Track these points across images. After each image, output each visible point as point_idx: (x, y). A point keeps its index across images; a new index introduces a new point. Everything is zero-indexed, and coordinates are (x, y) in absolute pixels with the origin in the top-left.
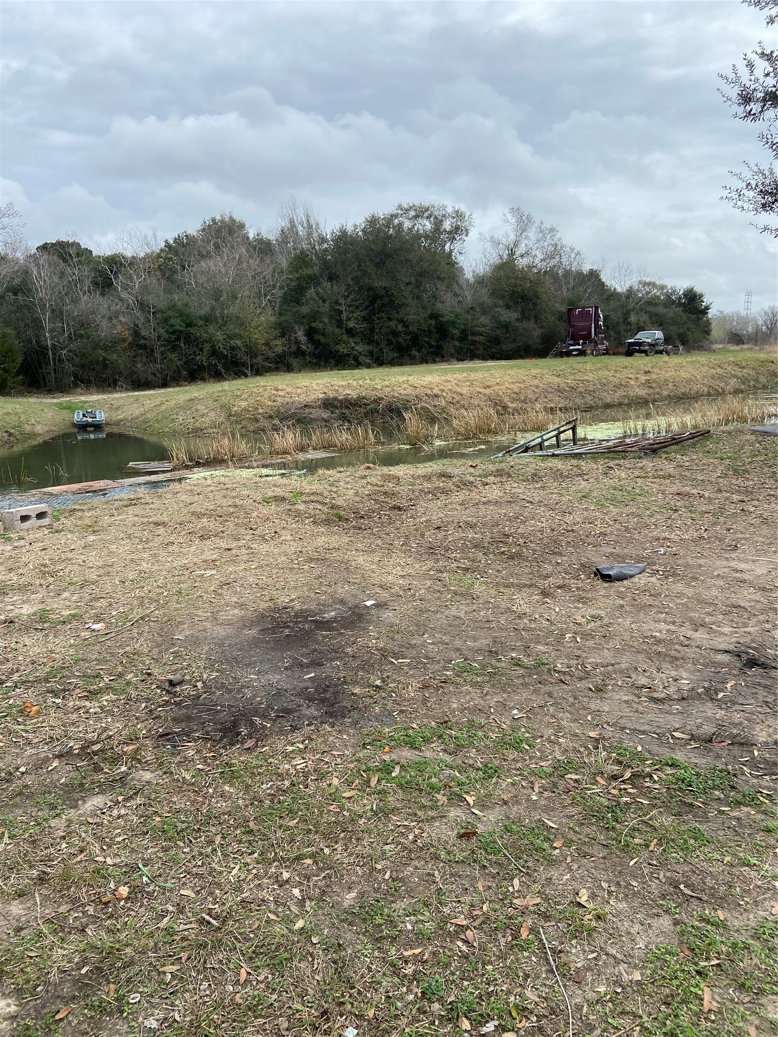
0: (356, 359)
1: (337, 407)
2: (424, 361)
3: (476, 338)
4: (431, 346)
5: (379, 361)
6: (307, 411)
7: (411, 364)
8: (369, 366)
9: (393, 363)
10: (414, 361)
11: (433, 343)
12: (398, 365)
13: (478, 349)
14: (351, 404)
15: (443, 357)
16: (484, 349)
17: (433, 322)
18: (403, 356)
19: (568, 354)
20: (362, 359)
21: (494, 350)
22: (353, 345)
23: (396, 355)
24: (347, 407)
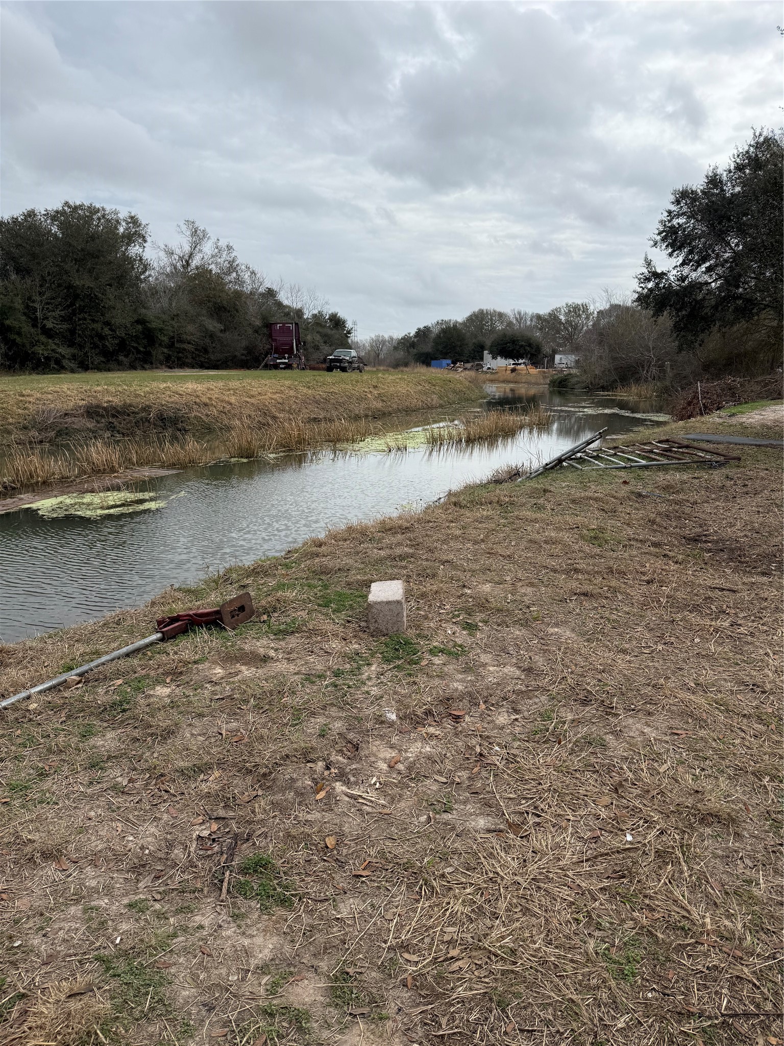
0: (58, 362)
1: (103, 416)
2: (133, 367)
3: (186, 346)
4: (139, 352)
5: (84, 366)
6: (69, 420)
7: (119, 370)
8: (73, 371)
9: (99, 368)
10: (121, 367)
11: (142, 349)
12: (105, 370)
13: (187, 358)
14: (118, 412)
15: (152, 363)
16: (192, 358)
17: (140, 327)
18: (108, 361)
19: (276, 367)
20: (65, 362)
21: (202, 359)
22: (54, 347)
23: (102, 359)
24: (113, 416)
